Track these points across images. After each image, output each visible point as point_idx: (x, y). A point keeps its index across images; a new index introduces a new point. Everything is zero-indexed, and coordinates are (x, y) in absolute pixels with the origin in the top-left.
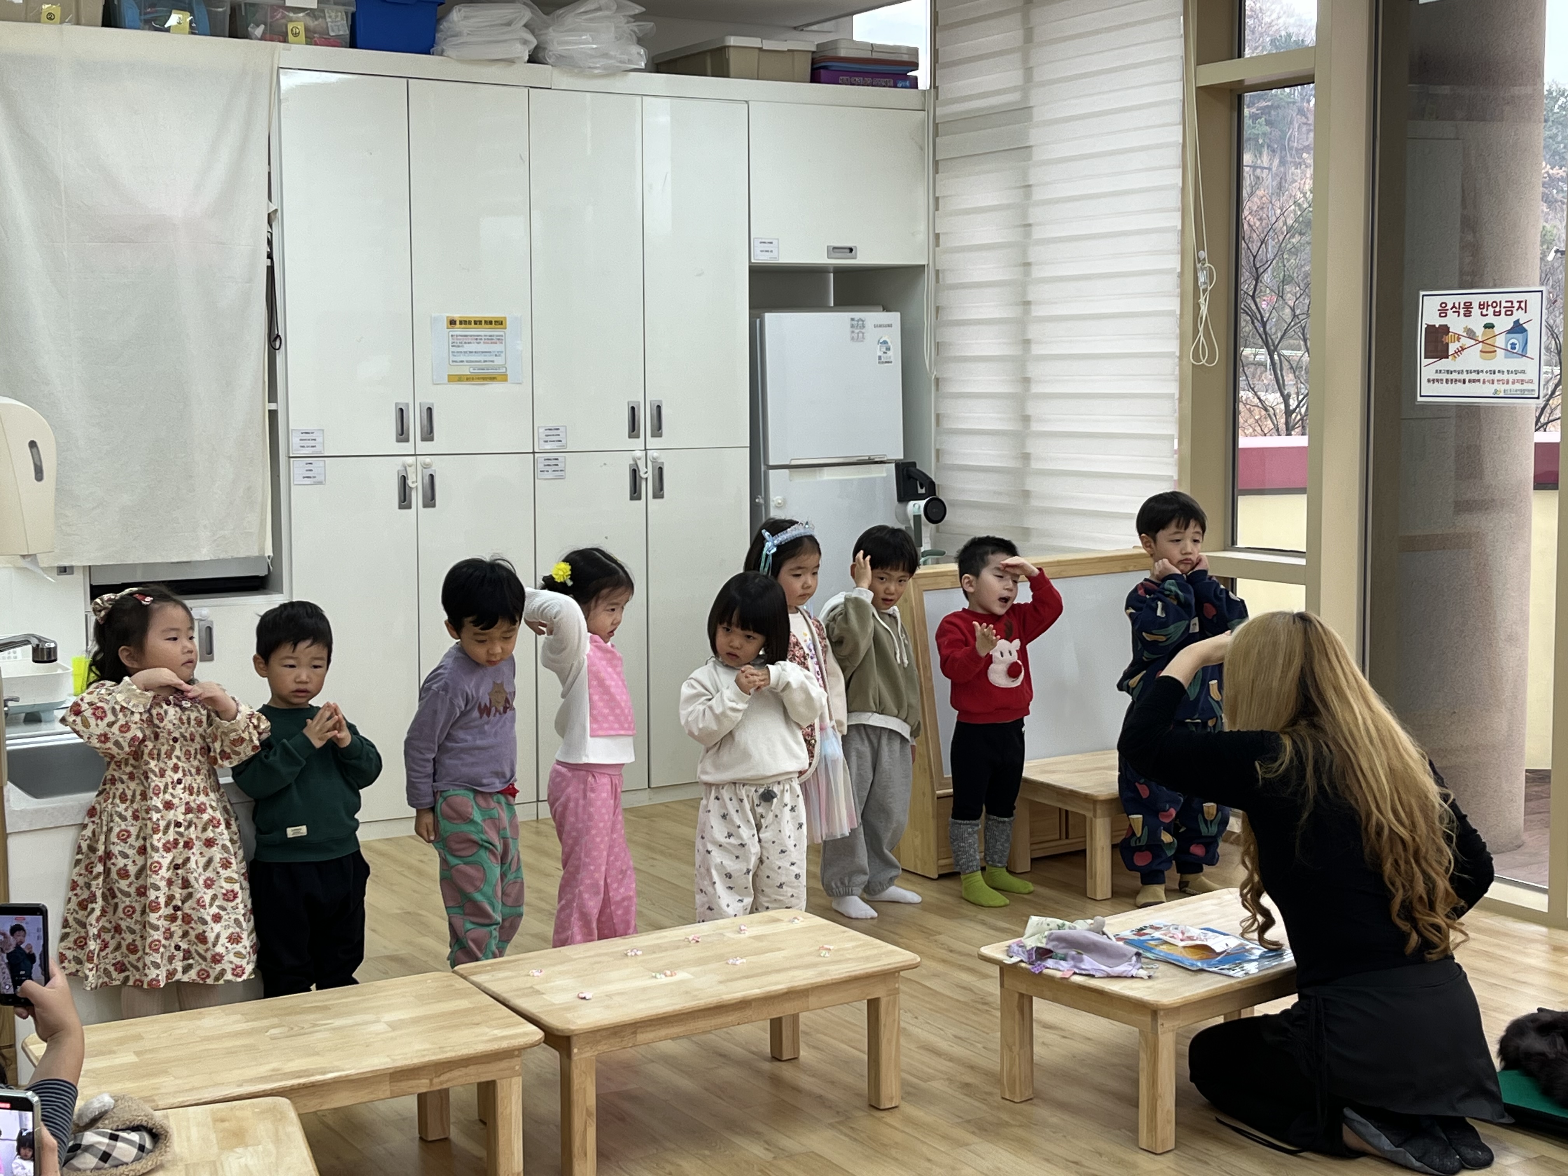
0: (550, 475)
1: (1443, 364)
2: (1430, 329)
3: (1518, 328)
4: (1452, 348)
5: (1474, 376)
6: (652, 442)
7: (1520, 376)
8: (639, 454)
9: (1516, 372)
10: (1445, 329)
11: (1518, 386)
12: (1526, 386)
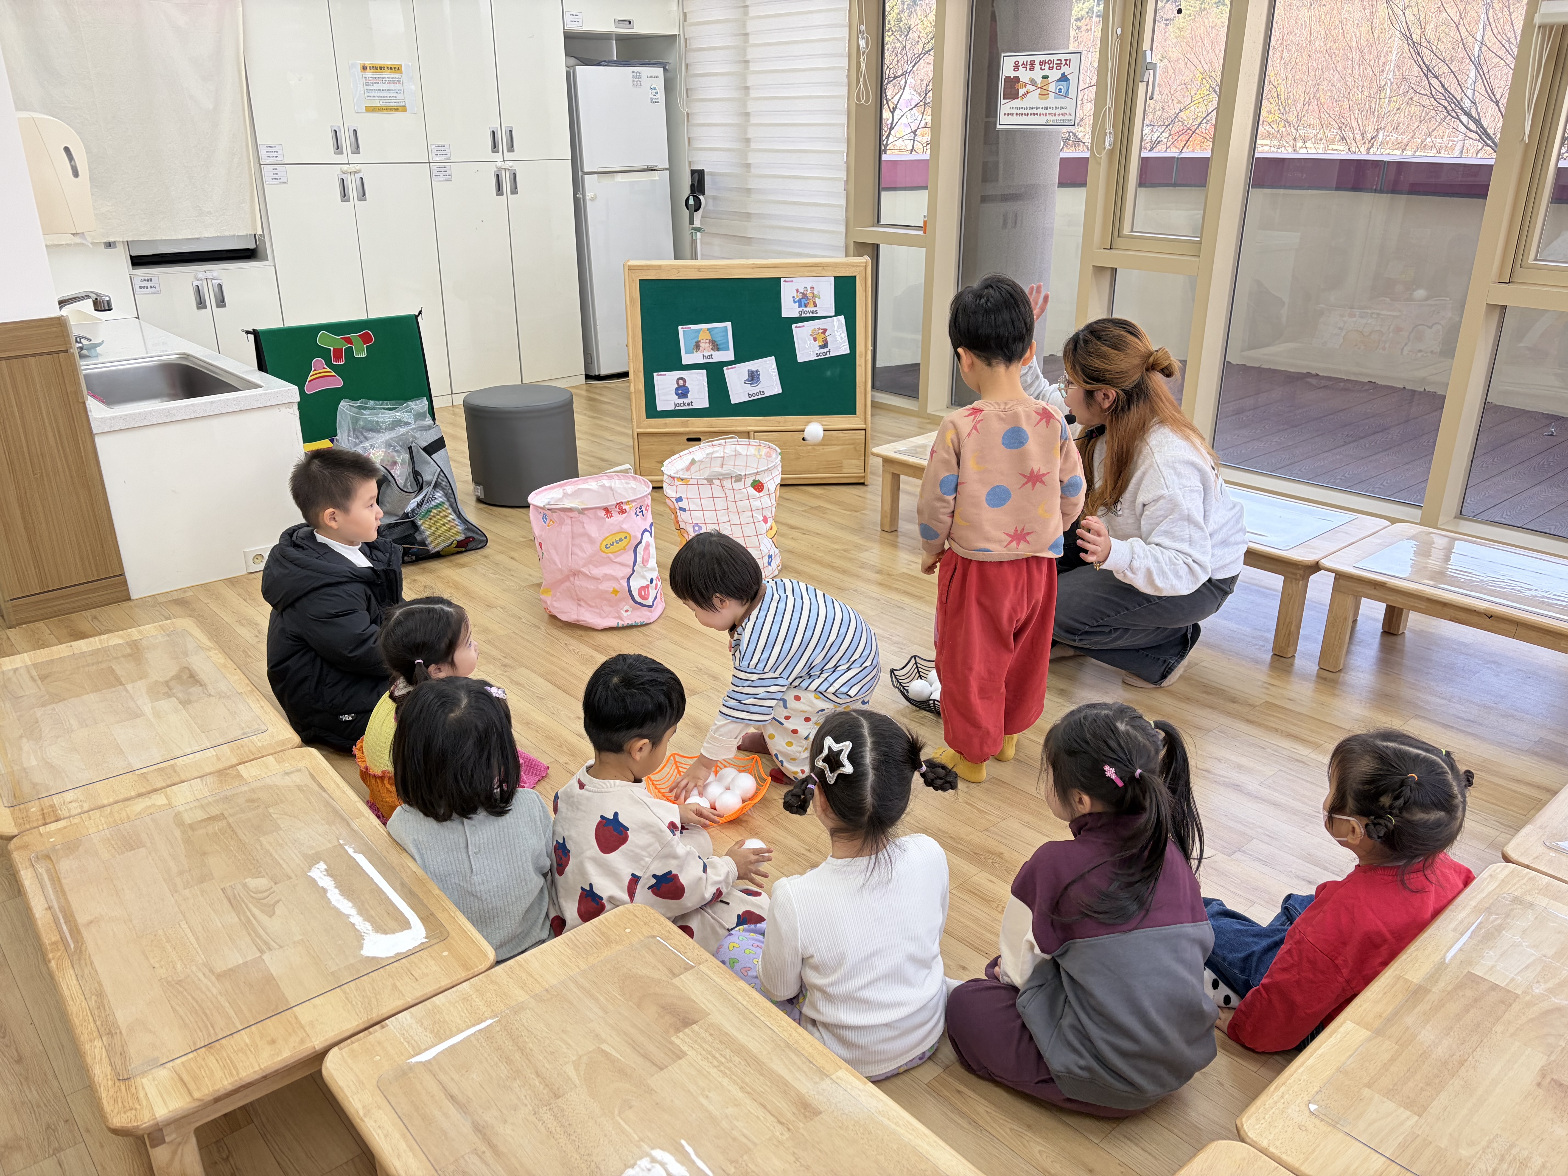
0: (442, 178)
1: (1015, 103)
2: (1008, 79)
3: (1064, 78)
4: (1021, 92)
5: (1034, 111)
6: (508, 156)
7: (1063, 111)
8: (500, 164)
9: (1061, 108)
10: (1017, 79)
11: (1062, 117)
12: (1067, 117)
